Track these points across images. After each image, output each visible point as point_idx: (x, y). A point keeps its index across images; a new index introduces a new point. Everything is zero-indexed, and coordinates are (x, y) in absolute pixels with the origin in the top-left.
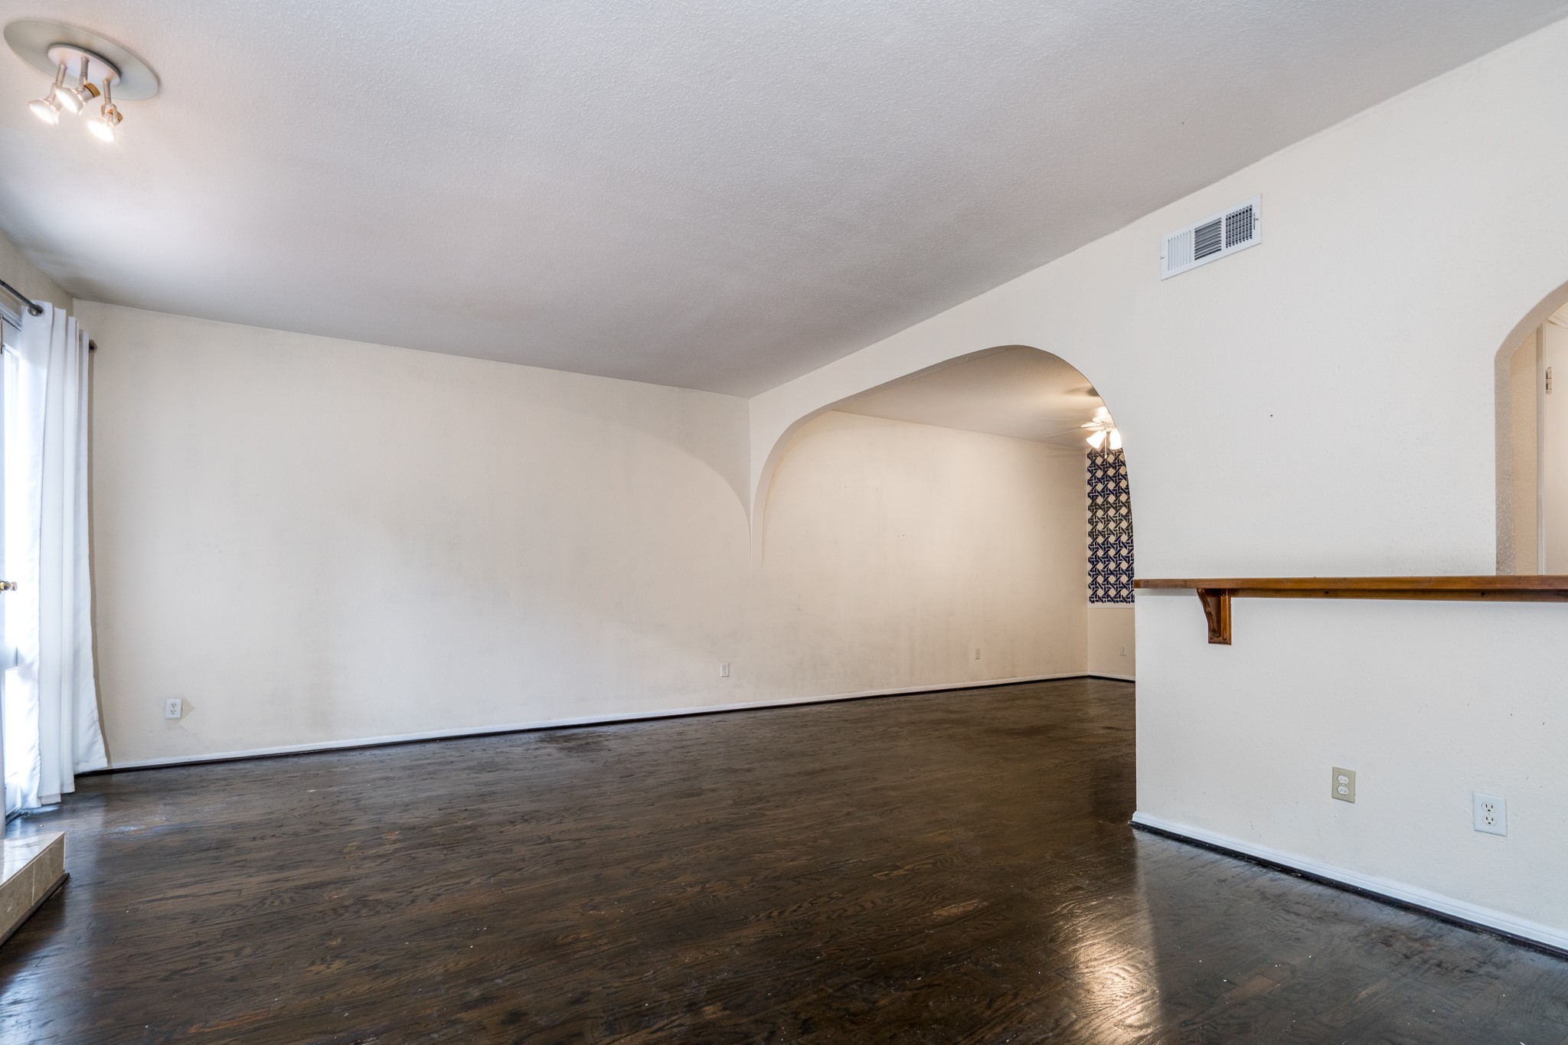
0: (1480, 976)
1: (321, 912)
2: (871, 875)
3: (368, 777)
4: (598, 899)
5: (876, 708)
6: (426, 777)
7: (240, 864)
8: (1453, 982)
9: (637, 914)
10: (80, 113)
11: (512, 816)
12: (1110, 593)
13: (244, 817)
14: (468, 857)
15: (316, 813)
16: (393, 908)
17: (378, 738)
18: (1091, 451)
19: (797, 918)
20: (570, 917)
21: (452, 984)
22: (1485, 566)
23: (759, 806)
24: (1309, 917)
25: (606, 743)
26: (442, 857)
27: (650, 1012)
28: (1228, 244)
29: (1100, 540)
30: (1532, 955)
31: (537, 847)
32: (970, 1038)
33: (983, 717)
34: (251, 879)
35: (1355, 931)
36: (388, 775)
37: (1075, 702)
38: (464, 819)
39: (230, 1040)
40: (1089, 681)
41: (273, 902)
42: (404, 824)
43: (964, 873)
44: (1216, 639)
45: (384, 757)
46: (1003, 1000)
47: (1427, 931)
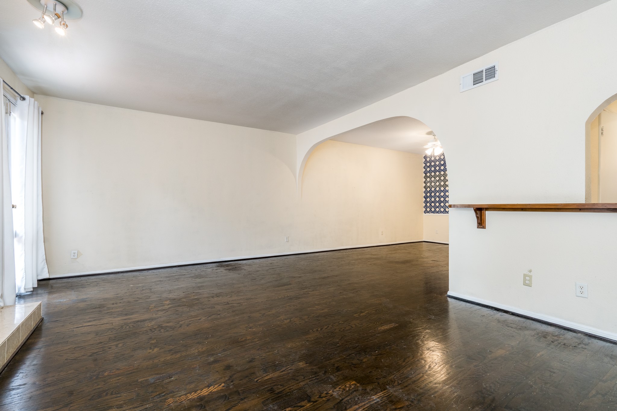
0: (579, 348)
1: (145, 331)
2: (353, 315)
3: (153, 280)
4: (251, 325)
5: (345, 253)
6: (176, 280)
7: (110, 313)
8: (570, 351)
9: (267, 330)
10: (53, 25)
11: (212, 294)
12: (432, 210)
13: (107, 296)
14: (198, 310)
15: (135, 294)
16: (173, 329)
17: (154, 266)
18: (425, 156)
19: (328, 331)
20: (242, 331)
21: (202, 356)
22: (581, 200)
23: (306, 290)
24: (516, 328)
25: (243, 267)
26: (188, 310)
27: (279, 365)
28: (486, 80)
29: (428, 189)
30: (596, 341)
31: (224, 306)
32: (399, 372)
33: (386, 257)
34: (115, 319)
35: (533, 333)
36: (160, 280)
37: (420, 251)
38: (194, 296)
39: (121, 377)
40: (424, 243)
41: (126, 327)
42: (171, 298)
43: (388, 314)
44: (480, 227)
45: (157, 273)
46: (409, 359)
47: (559, 333)
